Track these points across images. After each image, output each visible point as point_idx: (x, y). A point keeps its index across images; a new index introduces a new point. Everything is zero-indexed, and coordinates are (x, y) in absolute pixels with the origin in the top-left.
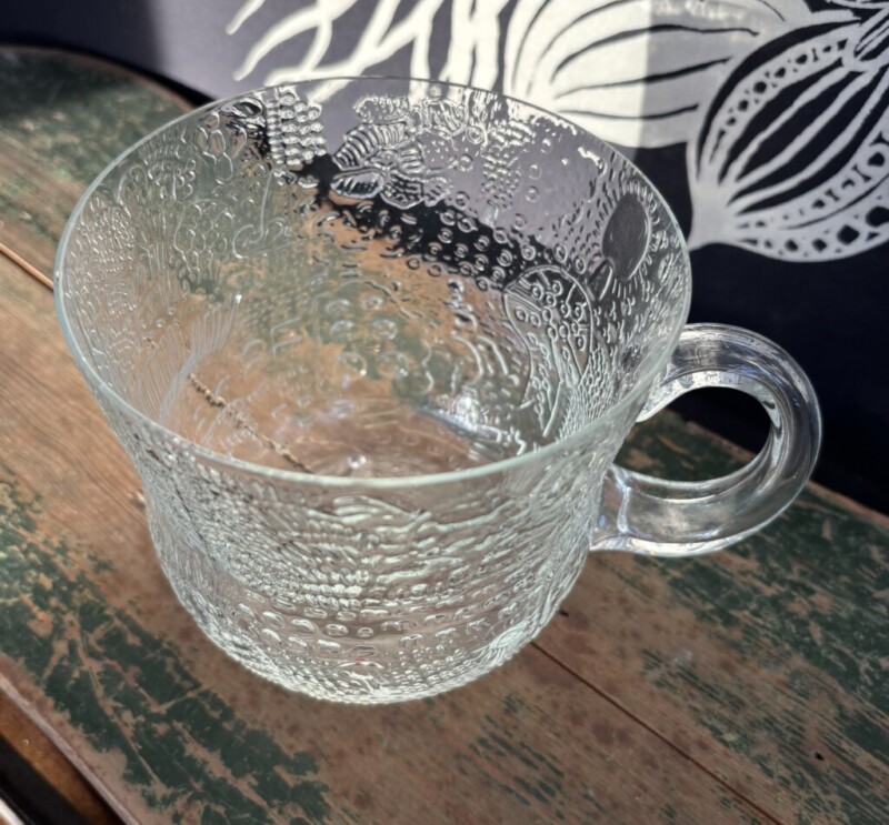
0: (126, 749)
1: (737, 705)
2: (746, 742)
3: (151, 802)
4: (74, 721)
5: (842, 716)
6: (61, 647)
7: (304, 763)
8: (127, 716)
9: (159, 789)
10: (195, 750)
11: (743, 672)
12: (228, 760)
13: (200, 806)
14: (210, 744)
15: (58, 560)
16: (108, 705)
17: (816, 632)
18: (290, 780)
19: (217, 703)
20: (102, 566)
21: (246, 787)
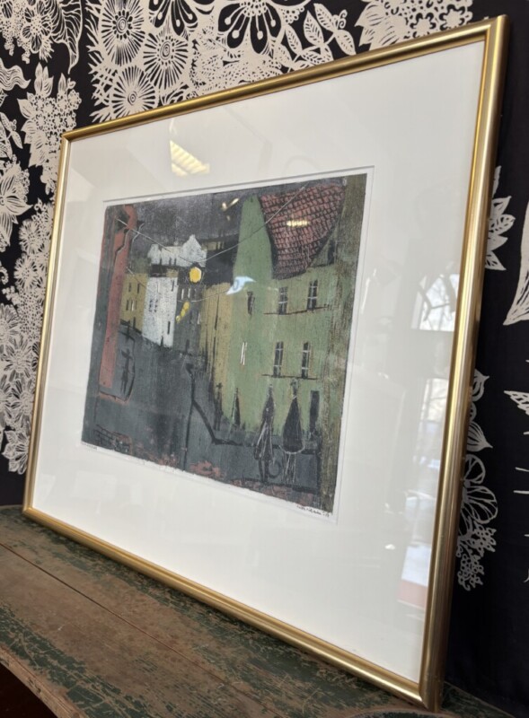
0: (30, 659)
1: (218, 655)
2: (217, 662)
3: (35, 669)
4: (17, 654)
5: (250, 658)
6: (17, 640)
7: (81, 663)
8: (33, 654)
9: (38, 667)
10: (50, 660)
11: (223, 649)
12: (59, 662)
13: (48, 671)
14: (55, 659)
15: (20, 623)
16: (27, 651)
17: (251, 642)
18: (76, 666)
19: (60, 651)
20: (32, 624)
21: (63, 667)
